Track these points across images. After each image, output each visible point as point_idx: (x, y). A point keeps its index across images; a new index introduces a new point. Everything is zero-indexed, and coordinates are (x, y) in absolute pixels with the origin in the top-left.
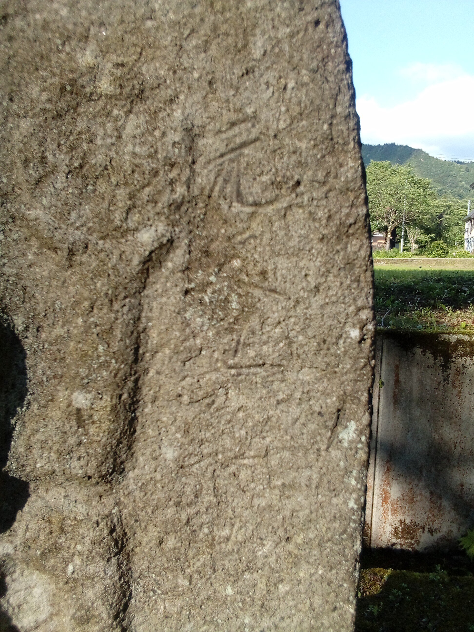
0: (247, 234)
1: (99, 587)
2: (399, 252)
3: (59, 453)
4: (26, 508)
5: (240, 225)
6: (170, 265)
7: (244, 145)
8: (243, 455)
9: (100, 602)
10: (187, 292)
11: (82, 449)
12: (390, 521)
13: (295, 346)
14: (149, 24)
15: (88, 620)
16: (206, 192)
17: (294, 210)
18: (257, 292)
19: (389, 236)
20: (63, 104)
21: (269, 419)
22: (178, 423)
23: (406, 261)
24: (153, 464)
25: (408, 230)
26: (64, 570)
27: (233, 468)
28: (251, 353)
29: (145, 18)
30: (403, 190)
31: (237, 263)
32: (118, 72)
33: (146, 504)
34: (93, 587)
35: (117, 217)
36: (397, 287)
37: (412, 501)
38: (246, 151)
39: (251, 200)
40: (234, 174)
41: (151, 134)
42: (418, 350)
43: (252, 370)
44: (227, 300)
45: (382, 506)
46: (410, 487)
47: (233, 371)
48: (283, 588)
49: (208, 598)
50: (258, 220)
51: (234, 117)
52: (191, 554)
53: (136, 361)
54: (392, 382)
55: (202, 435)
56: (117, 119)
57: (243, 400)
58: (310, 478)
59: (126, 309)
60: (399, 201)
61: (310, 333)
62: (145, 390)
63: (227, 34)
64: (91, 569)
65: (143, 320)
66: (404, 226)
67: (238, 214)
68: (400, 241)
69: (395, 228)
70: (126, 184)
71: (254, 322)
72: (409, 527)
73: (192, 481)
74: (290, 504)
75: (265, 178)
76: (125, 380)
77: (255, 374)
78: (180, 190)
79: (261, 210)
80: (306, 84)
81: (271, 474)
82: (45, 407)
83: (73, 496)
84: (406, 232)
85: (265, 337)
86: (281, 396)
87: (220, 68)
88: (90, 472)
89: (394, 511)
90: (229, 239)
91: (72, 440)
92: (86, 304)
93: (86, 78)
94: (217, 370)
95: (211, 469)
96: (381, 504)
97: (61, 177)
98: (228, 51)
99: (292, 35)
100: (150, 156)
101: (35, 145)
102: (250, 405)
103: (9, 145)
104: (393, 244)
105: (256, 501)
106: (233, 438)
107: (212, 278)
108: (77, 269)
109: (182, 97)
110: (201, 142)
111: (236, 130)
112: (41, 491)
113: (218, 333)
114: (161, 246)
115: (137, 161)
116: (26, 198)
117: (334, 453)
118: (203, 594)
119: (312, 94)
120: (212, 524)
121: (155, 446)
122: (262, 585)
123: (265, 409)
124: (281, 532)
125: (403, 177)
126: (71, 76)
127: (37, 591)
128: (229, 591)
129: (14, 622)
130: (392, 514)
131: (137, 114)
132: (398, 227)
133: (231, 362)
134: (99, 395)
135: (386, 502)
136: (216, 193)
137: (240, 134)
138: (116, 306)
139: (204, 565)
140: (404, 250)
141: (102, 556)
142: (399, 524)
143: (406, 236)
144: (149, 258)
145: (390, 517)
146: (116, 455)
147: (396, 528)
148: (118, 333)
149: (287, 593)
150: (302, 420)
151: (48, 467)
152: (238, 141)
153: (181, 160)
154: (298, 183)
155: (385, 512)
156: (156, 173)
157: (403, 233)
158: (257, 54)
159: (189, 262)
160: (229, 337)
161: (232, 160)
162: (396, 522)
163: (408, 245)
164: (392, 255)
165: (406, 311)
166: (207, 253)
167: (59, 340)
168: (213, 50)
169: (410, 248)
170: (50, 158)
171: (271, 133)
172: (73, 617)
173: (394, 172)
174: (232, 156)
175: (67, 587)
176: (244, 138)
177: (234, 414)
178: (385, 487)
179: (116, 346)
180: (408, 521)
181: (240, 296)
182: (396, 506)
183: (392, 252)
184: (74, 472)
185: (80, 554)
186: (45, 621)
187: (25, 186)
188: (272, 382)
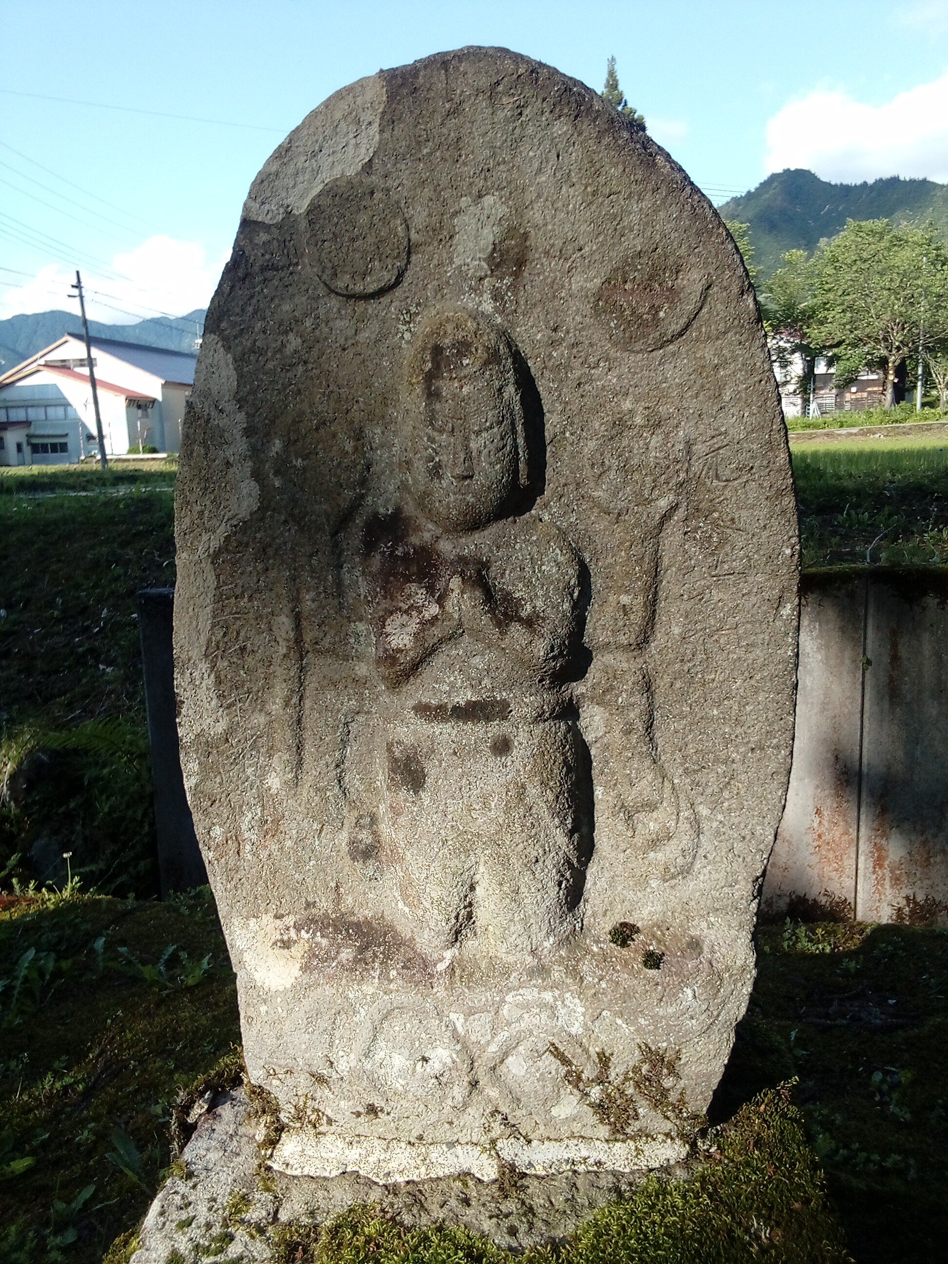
0: (722, 498)
1: (637, 711)
2: (912, 410)
3: (613, 631)
4: (592, 666)
5: (718, 493)
6: (676, 518)
7: (719, 448)
8: (721, 629)
9: (638, 720)
10: (686, 533)
11: (626, 628)
12: (889, 897)
13: (752, 561)
14: (664, 385)
15: (630, 733)
16: (697, 475)
17: (750, 483)
18: (729, 531)
19: (891, 377)
20: (614, 432)
21: (738, 605)
22: (681, 612)
23: (929, 428)
24: (666, 638)
25: (932, 363)
26: (616, 701)
27: (716, 637)
28: (726, 567)
29: (661, 382)
30: (916, 279)
31: (716, 515)
32: (646, 412)
33: (662, 662)
34: (634, 710)
35: (646, 493)
36: (896, 489)
37: (927, 864)
38: (721, 451)
39: (724, 478)
40: (714, 464)
41: (666, 445)
42: (932, 601)
43: (726, 577)
44: (710, 536)
45: (874, 872)
46: (923, 838)
47: (715, 579)
48: (749, 708)
49: (702, 718)
50: (729, 489)
51: (713, 433)
52: (691, 691)
53: (656, 576)
54: (886, 659)
55: (696, 618)
56: (646, 438)
57: (721, 595)
58: (763, 639)
59: (651, 545)
60: (910, 300)
61: (762, 553)
62: (660, 593)
63: (709, 389)
64: (632, 700)
65: (660, 551)
66: (923, 354)
67: (716, 486)
68: (915, 387)
69: (903, 360)
70: (651, 474)
71: (728, 548)
72: (922, 907)
73: (690, 646)
74: (751, 656)
75: (732, 466)
76: (650, 587)
77: (729, 579)
78: (682, 475)
79: (730, 484)
80: (755, 414)
81: (739, 639)
82: (602, 605)
83: (619, 659)
84: (926, 367)
85: (734, 557)
86: (745, 591)
87: (705, 407)
88: (631, 642)
89: (896, 881)
90: (711, 501)
91: (621, 623)
92: (628, 544)
93: (627, 417)
94: (705, 578)
95: (702, 638)
96: (871, 869)
97: (613, 472)
98: (710, 398)
99: (746, 389)
100: (665, 458)
101: (598, 455)
102: (726, 598)
103: (581, 456)
104: (901, 393)
105: (731, 656)
106: (716, 618)
107: (701, 524)
108: (621, 524)
109: (683, 423)
110: (694, 448)
111: (715, 440)
112: (599, 657)
113: (705, 556)
114: (672, 507)
115: (657, 461)
116: (592, 485)
117: (778, 623)
118: (699, 716)
119: (758, 419)
120: (703, 672)
121: (668, 627)
122: (735, 707)
123: (735, 600)
124: (746, 674)
125: (917, 251)
126: (618, 416)
127: (597, 718)
128: (715, 712)
129: (584, 737)
130: (892, 887)
131: (657, 435)
132: (910, 357)
133: (713, 573)
134: (636, 596)
135: (881, 866)
136: (703, 476)
137: (717, 443)
138: (645, 544)
139: (699, 697)
140: (923, 405)
141: (639, 691)
142: (905, 902)
143: (927, 373)
144: (665, 515)
145: (888, 891)
146: (645, 633)
147: (899, 909)
148: (647, 560)
149: (751, 711)
150: (758, 605)
151: (606, 640)
152: (716, 446)
153: (683, 459)
154: (752, 468)
155: (880, 882)
156: (669, 467)
157: (920, 371)
158: (727, 399)
159: (687, 516)
160: (712, 558)
161: (712, 457)
162: (900, 900)
163: (934, 392)
164: (898, 417)
165: (913, 533)
166: (698, 510)
167: (610, 565)
168: (701, 398)
169: (938, 399)
170: (607, 462)
171: (735, 441)
172: (621, 730)
173: (899, 242)
174: (712, 454)
175: (617, 712)
176: (720, 445)
177: (716, 604)
178: (878, 840)
179: (646, 567)
180: (920, 898)
181: (719, 534)
182: (898, 872)
183: (898, 411)
184: (622, 642)
185: (626, 691)
186: (601, 737)
187: (591, 478)
188: (739, 583)
